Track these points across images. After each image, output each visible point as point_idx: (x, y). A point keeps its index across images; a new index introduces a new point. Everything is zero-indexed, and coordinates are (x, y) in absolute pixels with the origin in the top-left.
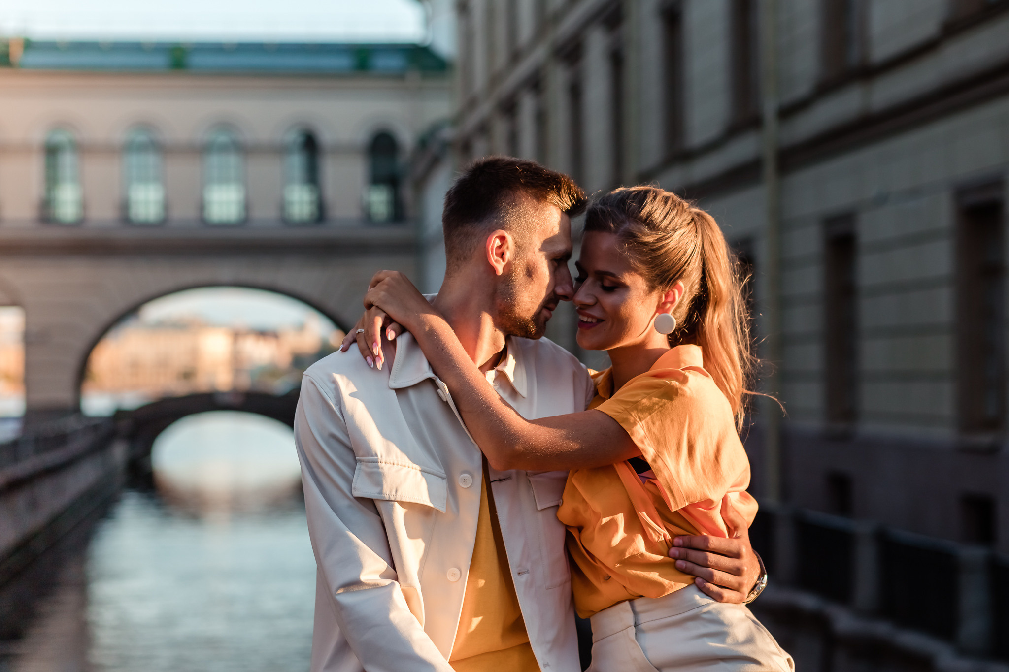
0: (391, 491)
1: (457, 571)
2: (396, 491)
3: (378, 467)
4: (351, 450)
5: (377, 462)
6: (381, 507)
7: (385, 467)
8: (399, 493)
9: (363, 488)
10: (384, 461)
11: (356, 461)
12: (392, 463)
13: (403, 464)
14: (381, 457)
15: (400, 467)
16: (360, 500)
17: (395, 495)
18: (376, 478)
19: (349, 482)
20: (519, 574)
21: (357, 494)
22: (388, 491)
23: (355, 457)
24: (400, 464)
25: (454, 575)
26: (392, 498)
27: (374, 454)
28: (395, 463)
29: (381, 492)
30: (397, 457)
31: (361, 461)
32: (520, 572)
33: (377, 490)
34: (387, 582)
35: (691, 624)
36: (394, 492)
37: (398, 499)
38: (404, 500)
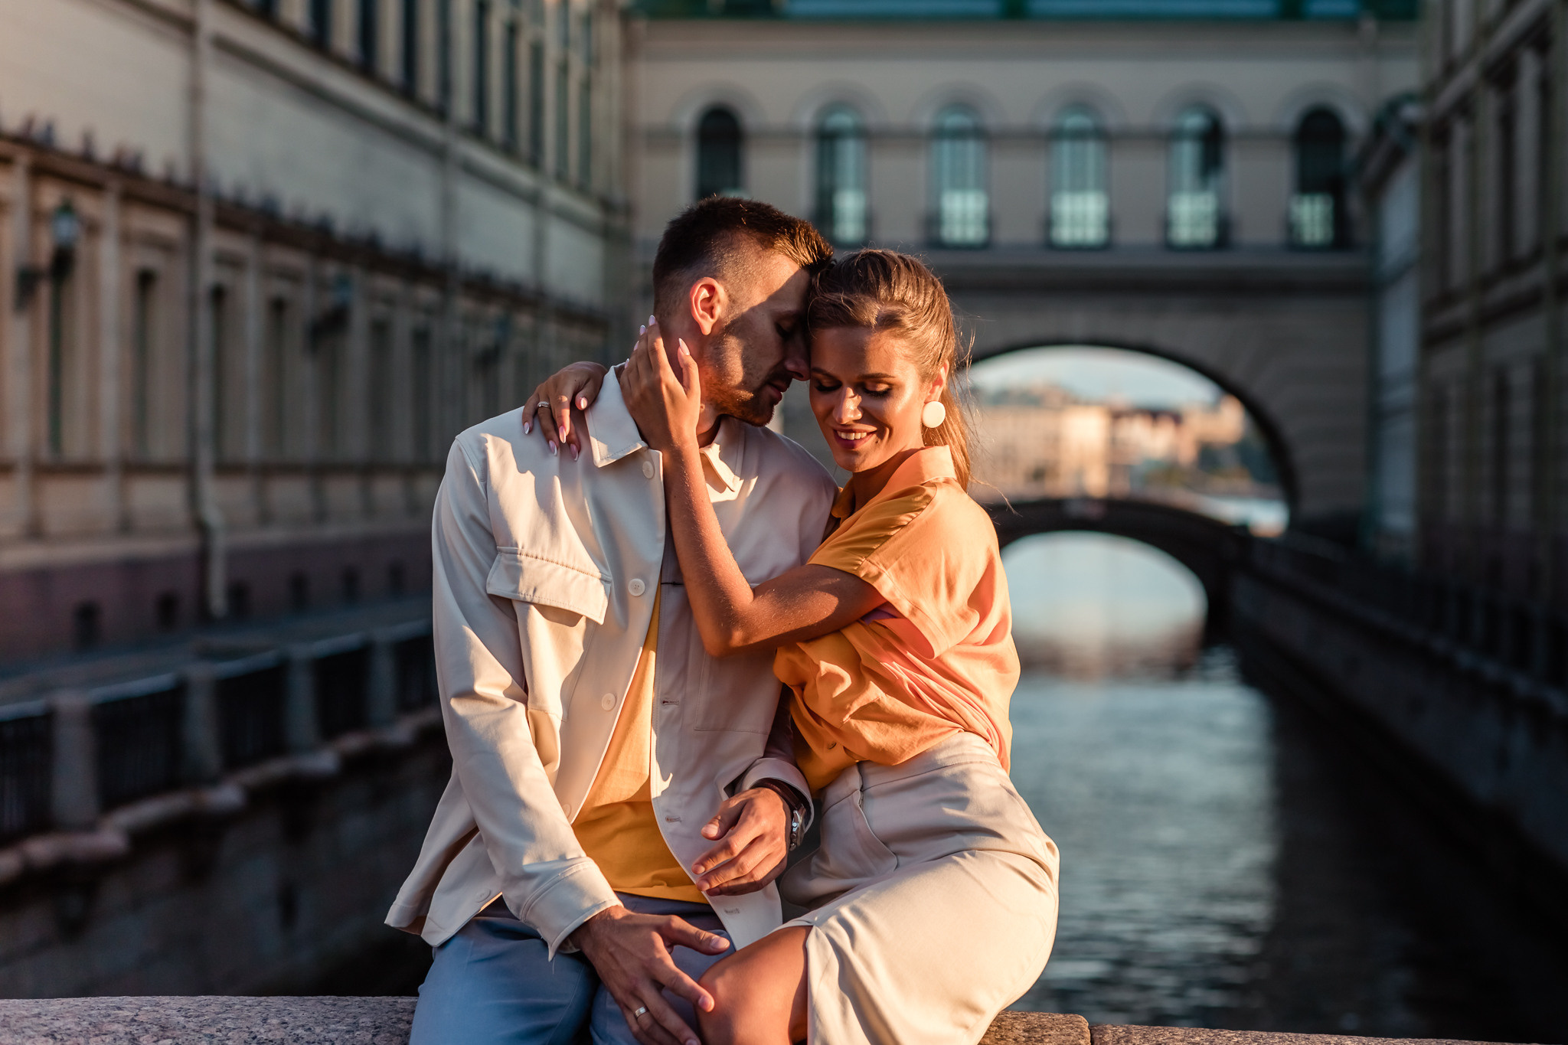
0: (528, 591)
1: (612, 697)
2: (535, 591)
3: (516, 560)
4: (491, 536)
5: (516, 553)
6: (517, 607)
7: (525, 562)
8: (538, 594)
9: (498, 585)
10: (524, 553)
11: (497, 551)
12: (535, 556)
13: (550, 559)
14: (523, 548)
15: (545, 562)
16: (494, 598)
17: (532, 595)
18: (515, 571)
19: (484, 575)
20: (664, 702)
21: (490, 591)
22: (524, 590)
23: (496, 546)
24: (545, 558)
25: (609, 702)
26: (528, 599)
27: (514, 542)
28: (539, 556)
29: (516, 591)
30: (543, 550)
31: (501, 551)
32: (666, 700)
33: (512, 588)
34: (509, 702)
35: (928, 788)
36: (531, 593)
37: (536, 600)
38: (543, 602)
